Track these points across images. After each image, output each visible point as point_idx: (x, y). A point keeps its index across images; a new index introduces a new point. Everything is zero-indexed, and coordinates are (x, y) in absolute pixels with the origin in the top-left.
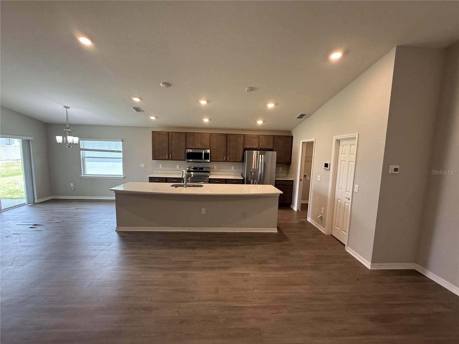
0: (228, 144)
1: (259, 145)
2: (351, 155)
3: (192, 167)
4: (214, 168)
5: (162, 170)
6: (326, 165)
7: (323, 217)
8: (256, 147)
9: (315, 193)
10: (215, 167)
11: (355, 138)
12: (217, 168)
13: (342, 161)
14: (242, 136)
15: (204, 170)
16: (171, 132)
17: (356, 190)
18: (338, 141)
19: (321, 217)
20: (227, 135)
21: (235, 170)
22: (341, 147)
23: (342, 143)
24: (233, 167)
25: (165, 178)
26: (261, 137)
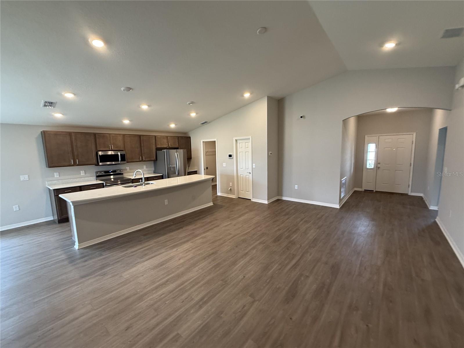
0: (142, 145)
1: (168, 144)
2: (246, 149)
3: (111, 170)
4: (126, 170)
5: (59, 180)
6: (230, 156)
7: (232, 189)
8: (166, 147)
9: (221, 175)
10: (128, 168)
11: (249, 139)
12: (130, 169)
13: (240, 152)
14: (154, 138)
15: (117, 173)
16: (74, 132)
17: (254, 167)
18: (236, 140)
19: (231, 189)
20: (140, 136)
21: (147, 169)
22: (238, 144)
23: (238, 141)
24: (145, 167)
25: (79, 187)
26: (169, 137)
